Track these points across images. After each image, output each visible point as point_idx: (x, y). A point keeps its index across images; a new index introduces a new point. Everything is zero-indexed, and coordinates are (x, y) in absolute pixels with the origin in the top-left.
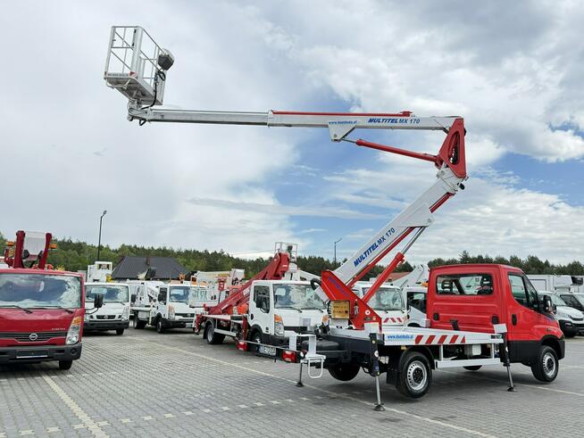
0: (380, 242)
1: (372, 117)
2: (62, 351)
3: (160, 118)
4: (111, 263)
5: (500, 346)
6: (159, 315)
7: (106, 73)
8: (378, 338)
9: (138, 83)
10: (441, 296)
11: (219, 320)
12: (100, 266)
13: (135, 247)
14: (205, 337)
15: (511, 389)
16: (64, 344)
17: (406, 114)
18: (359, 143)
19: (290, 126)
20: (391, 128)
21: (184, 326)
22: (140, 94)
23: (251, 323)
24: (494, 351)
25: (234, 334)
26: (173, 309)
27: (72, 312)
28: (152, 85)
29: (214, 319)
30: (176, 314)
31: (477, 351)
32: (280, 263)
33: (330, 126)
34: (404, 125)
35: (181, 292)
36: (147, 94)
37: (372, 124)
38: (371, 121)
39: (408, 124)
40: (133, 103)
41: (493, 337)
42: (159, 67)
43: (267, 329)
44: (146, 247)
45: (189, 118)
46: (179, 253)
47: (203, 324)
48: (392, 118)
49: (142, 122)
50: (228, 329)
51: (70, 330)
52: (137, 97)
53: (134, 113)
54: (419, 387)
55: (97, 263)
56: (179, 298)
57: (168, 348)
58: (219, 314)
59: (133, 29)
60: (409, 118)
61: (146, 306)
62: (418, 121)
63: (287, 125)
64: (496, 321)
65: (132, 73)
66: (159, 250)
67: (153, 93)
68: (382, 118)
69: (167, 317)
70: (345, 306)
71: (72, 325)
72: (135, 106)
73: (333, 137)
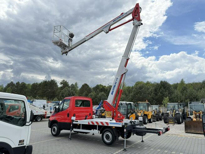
0: (115, 84)
1: (114, 20)
19: (93, 37)
22: (64, 46)
28: (68, 43)
33: (103, 30)
34: (123, 17)
42: (70, 37)
48: (119, 17)
49: (66, 54)
59: (60, 26)
60: (124, 14)
70: (110, 113)
73: (106, 32)
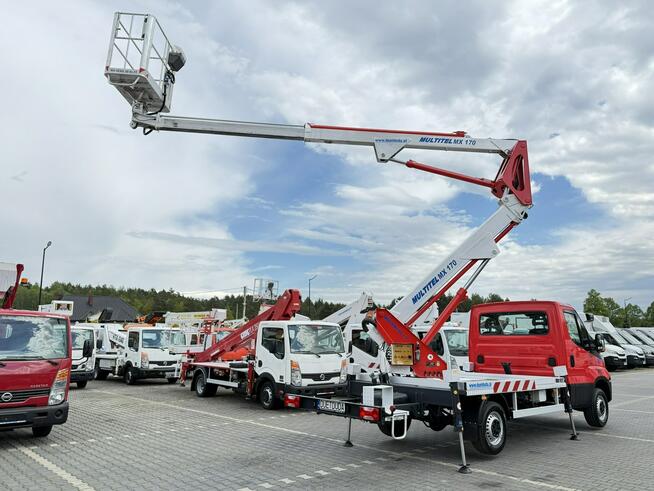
0: (440, 276)
1: (424, 136)
2: (44, 414)
3: (172, 126)
4: (72, 303)
5: (562, 390)
6: (129, 364)
7: (107, 68)
8: (459, 388)
9: (147, 83)
10: (485, 337)
11: (212, 368)
12: (59, 306)
13: (70, 284)
14: (194, 388)
15: (574, 438)
16: (46, 404)
17: (461, 134)
18: (410, 165)
19: (330, 142)
20: (445, 149)
21: (163, 376)
22: (147, 96)
23: (259, 371)
24: (557, 397)
25: (235, 385)
26: (145, 357)
27: (56, 364)
28: (162, 87)
29: (206, 368)
30: (151, 362)
31: (543, 398)
32: (290, 301)
33: (376, 144)
34: (458, 146)
35: (153, 336)
36: (154, 97)
37: (424, 144)
38: (422, 140)
39: (464, 145)
40: (138, 107)
41: (557, 381)
42: (169, 68)
43: (281, 377)
44: (83, 286)
45: (208, 128)
46: (121, 292)
47: (192, 374)
48: (446, 138)
49: (147, 130)
50: (226, 378)
51: (54, 387)
52: (143, 101)
53: (140, 119)
54: (496, 442)
55: (55, 302)
56: (153, 344)
57: (152, 403)
58: (208, 361)
59: (143, 18)
60: (464, 139)
61: (108, 353)
62: (474, 142)
63: (326, 141)
64: (553, 362)
65: (141, 70)
66: (98, 288)
67: (162, 97)
68: (435, 137)
69: (139, 366)
70: (407, 350)
71: (57, 380)
72: (140, 111)
73: (380, 157)
